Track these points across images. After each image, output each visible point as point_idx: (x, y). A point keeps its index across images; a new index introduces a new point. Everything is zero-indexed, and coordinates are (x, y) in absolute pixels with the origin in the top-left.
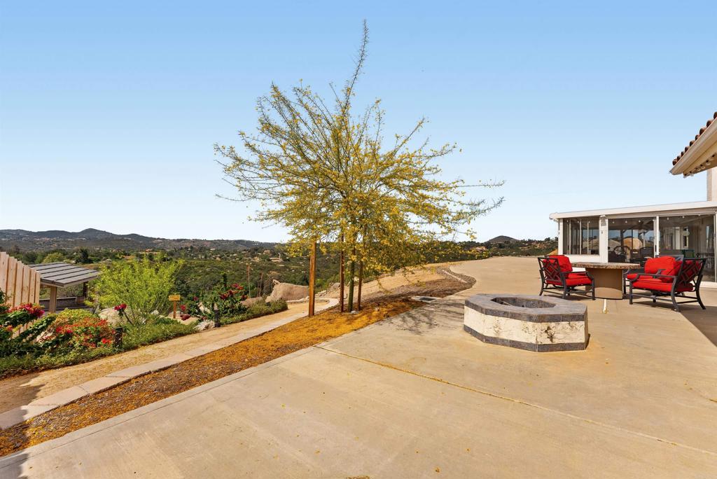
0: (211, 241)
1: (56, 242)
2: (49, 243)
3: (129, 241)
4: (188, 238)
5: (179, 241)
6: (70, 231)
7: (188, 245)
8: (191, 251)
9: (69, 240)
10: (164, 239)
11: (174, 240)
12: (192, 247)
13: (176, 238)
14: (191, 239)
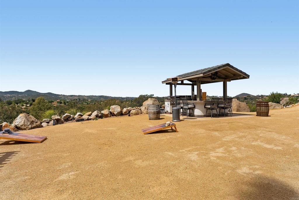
0: (88, 96)
1: (14, 96)
2: (11, 97)
3: (48, 96)
4: (76, 95)
5: (72, 96)
6: (20, 91)
7: (76, 98)
8: (79, 101)
9: (19, 95)
10: (64, 95)
11: (69, 96)
12: (79, 99)
13: (70, 95)
14: (77, 95)
